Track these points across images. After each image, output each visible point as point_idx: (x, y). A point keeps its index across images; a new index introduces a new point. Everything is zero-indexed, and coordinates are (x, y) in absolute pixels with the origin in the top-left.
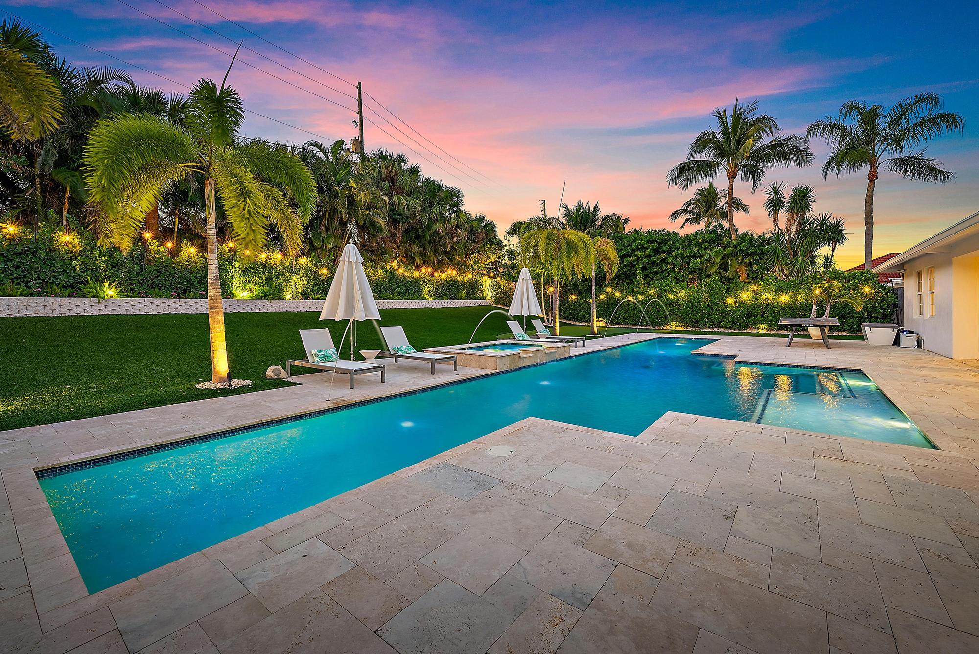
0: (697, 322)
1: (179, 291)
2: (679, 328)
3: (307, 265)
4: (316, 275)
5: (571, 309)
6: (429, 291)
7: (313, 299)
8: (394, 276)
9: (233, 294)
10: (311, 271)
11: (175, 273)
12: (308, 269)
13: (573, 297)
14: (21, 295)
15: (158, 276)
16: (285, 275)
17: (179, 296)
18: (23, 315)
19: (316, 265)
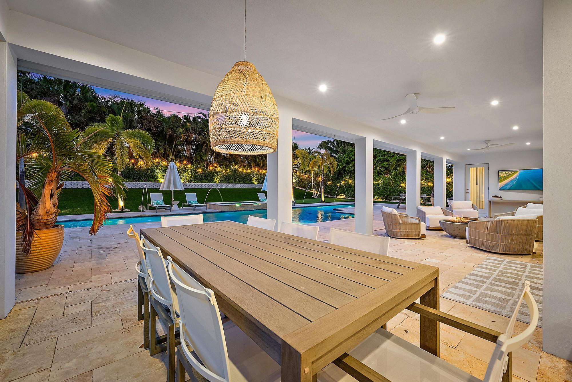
0: (387, 196)
1: (136, 179)
2: (379, 200)
3: (191, 168)
4: (196, 172)
5: (329, 189)
6: (256, 180)
7: (193, 183)
8: (236, 172)
9: (158, 181)
10: (193, 170)
11: (135, 172)
12: (191, 170)
13: (330, 183)
14: (81, 181)
15: (129, 173)
16: (181, 172)
17: (136, 181)
18: (81, 188)
19: (195, 168)
